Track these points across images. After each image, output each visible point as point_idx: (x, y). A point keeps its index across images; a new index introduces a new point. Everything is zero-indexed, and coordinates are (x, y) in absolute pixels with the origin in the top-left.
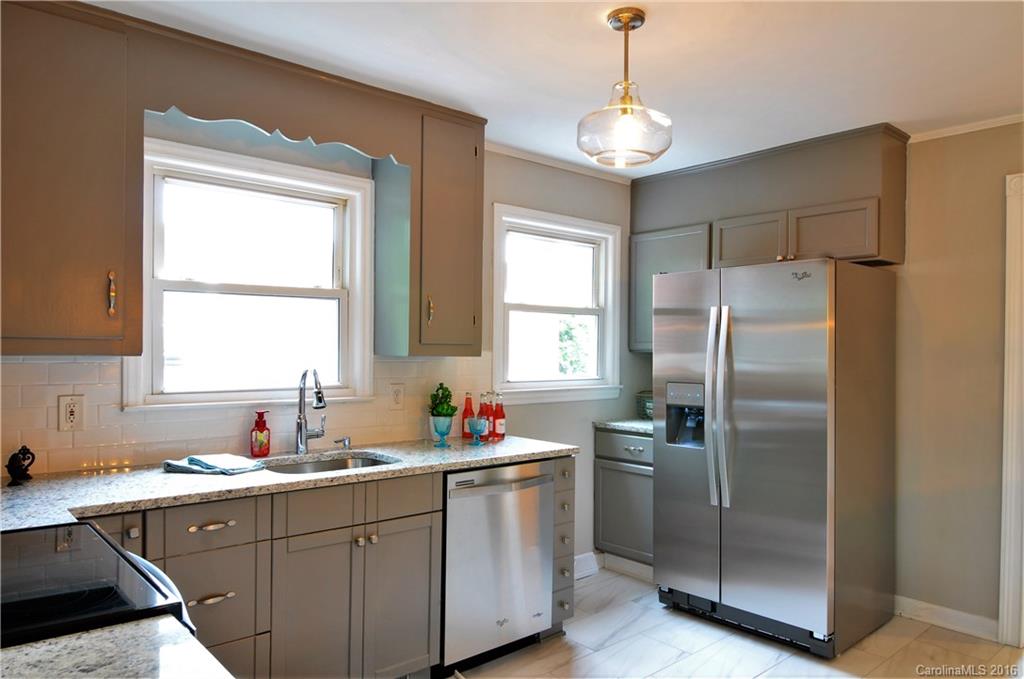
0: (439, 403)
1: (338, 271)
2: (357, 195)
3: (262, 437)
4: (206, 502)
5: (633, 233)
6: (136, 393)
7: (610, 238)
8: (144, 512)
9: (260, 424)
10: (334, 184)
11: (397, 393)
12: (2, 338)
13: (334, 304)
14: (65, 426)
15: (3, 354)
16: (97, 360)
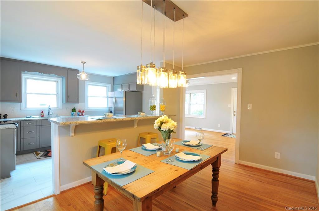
0: (74, 110)
1: (57, 91)
2: (59, 80)
3: (43, 114)
4: (29, 120)
5: (114, 85)
6: (23, 107)
7: (109, 86)
8: (20, 121)
9: (42, 112)
10: (54, 79)
11: (67, 109)
12: (1, 100)
13: (56, 96)
14: (12, 112)
15: (1, 102)
16: (17, 103)
